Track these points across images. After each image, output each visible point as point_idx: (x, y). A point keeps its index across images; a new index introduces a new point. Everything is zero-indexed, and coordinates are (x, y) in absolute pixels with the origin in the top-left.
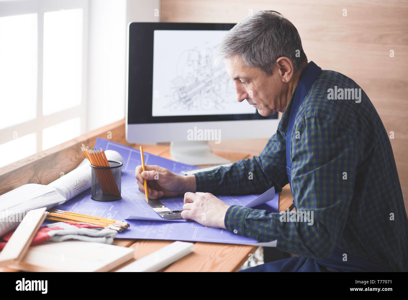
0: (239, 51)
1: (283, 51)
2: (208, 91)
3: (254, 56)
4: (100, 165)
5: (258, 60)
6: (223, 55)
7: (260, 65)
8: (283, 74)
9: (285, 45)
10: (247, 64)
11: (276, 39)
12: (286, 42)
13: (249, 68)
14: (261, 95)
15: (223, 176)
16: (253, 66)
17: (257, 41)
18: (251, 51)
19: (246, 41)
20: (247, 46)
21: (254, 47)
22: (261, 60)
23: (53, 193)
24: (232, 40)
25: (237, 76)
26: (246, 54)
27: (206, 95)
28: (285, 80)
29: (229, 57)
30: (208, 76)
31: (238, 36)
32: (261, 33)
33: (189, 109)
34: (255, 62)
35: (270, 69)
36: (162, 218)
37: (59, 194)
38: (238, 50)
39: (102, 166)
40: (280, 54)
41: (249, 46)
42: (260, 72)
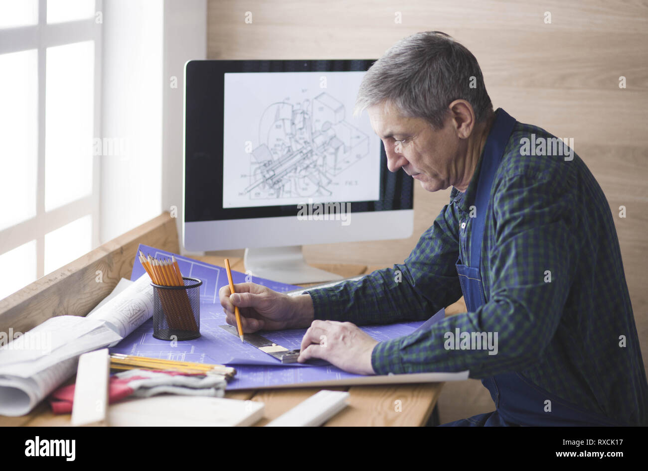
0: (391, 94)
1: (458, 92)
2: (308, 167)
3: (415, 101)
4: (170, 283)
5: (421, 107)
6: (367, 101)
7: (425, 113)
8: (459, 126)
9: (460, 82)
10: (405, 113)
11: (447, 74)
12: (462, 77)
13: (407, 119)
14: (427, 160)
15: (352, 295)
16: (413, 115)
17: (418, 78)
18: (410, 92)
19: (401, 78)
20: (405, 87)
21: (414, 87)
22: (426, 105)
23: (102, 329)
24: (381, 78)
25: (390, 132)
26: (403, 97)
27: (303, 173)
28: (463, 135)
29: (376, 104)
30: (305, 142)
31: (389, 72)
32: (424, 66)
33: (278, 197)
34: (417, 110)
35: (440, 119)
36: (280, 361)
37: (111, 331)
38: (390, 92)
39: (173, 285)
40: (454, 95)
41: (406, 87)
42: (425, 123)
